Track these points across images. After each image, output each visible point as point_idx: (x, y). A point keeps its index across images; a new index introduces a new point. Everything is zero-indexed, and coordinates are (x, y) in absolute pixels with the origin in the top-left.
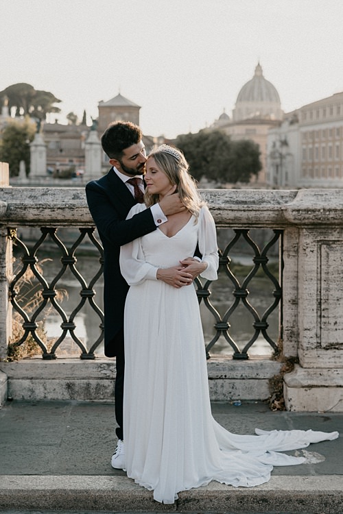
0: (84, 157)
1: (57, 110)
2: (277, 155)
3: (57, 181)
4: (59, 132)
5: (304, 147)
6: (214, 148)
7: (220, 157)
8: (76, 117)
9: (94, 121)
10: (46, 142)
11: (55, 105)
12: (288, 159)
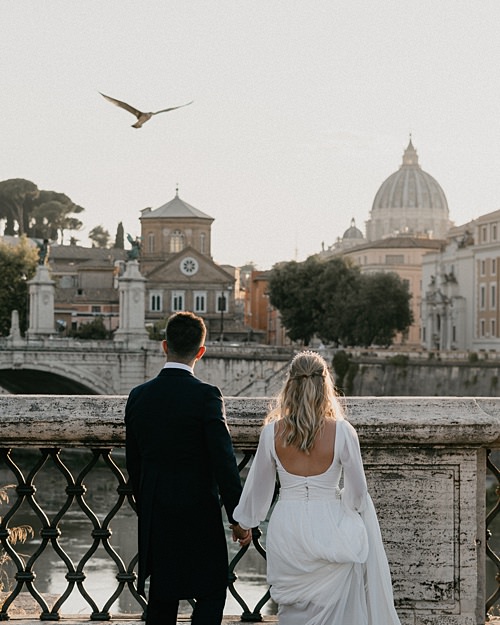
0: (117, 302)
1: (75, 224)
2: (438, 298)
3: (72, 343)
4: (78, 261)
5: (483, 285)
6: (332, 288)
7: (343, 303)
8: (107, 234)
9: (134, 244)
10: (54, 277)
11: (72, 215)
12: (456, 304)
